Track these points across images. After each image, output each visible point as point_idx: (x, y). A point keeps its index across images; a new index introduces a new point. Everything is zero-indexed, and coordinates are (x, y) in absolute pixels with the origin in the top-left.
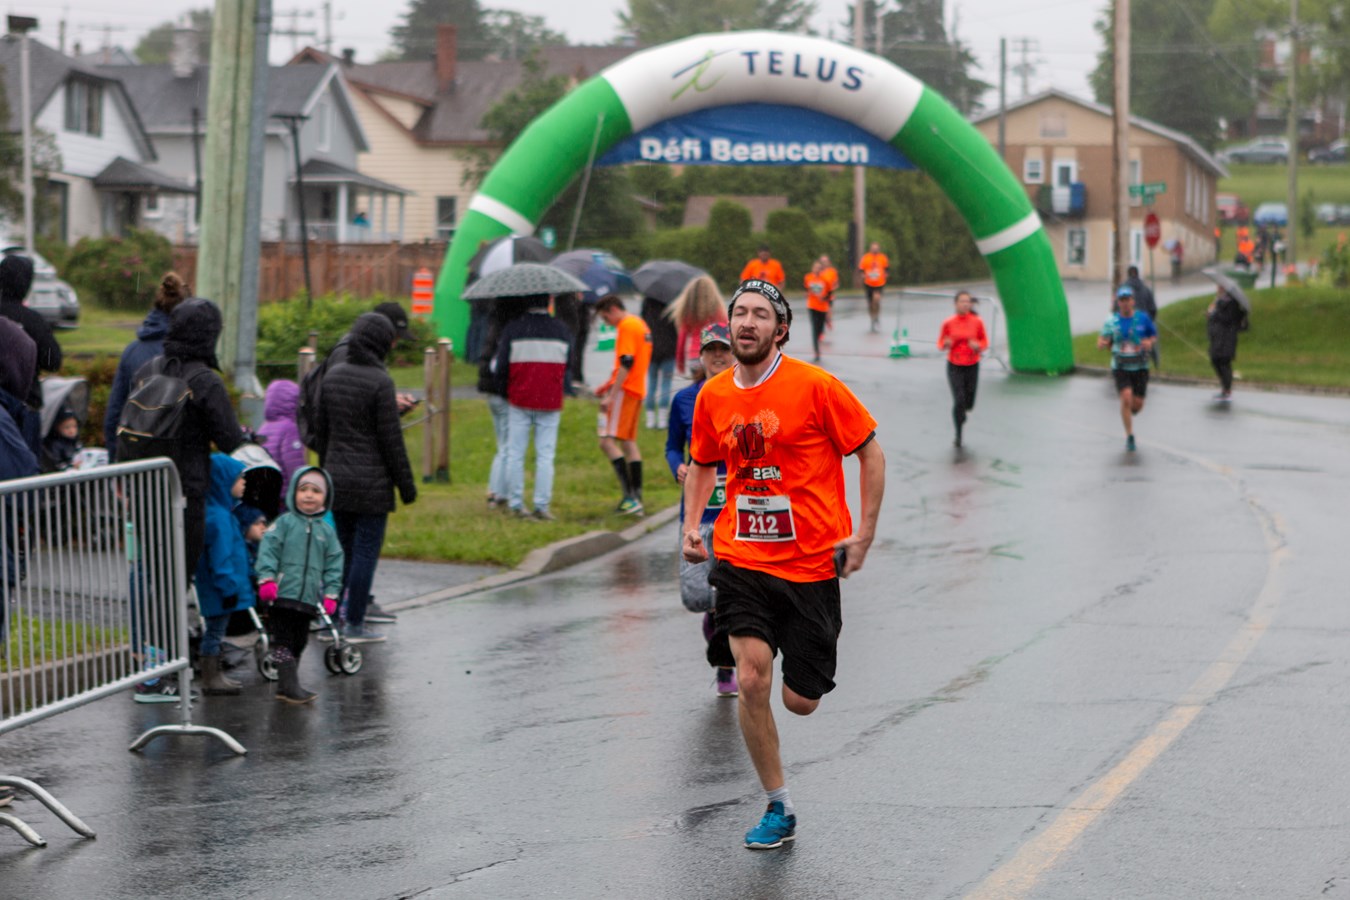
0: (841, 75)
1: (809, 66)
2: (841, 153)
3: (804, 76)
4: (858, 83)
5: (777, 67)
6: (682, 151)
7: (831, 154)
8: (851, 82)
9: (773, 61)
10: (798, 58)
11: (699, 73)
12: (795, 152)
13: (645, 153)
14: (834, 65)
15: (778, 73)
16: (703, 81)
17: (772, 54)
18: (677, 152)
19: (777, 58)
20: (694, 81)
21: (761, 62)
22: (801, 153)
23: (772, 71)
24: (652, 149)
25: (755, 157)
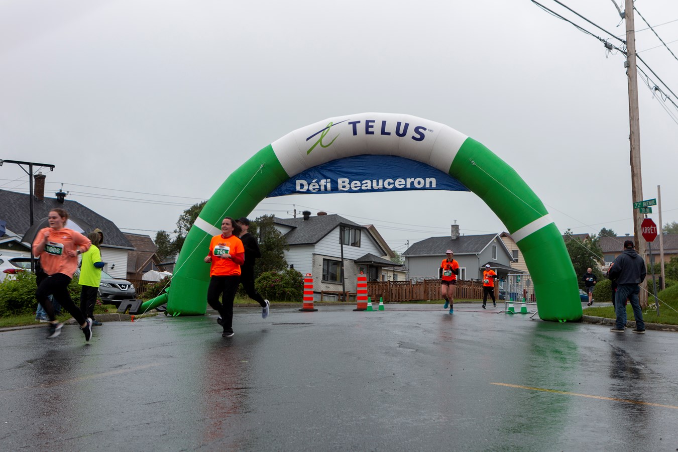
0: (411, 132)
1: (391, 128)
2: (419, 183)
3: (389, 134)
4: (422, 137)
5: (370, 130)
6: (320, 186)
7: (412, 183)
8: (418, 136)
9: (367, 126)
10: (384, 123)
11: (322, 137)
12: (389, 184)
13: (298, 188)
14: (407, 125)
15: (372, 133)
16: (325, 141)
17: (367, 122)
18: (318, 187)
19: (370, 124)
20: (320, 141)
21: (361, 128)
22: (394, 183)
23: (367, 132)
24: (302, 186)
25: (364, 188)
